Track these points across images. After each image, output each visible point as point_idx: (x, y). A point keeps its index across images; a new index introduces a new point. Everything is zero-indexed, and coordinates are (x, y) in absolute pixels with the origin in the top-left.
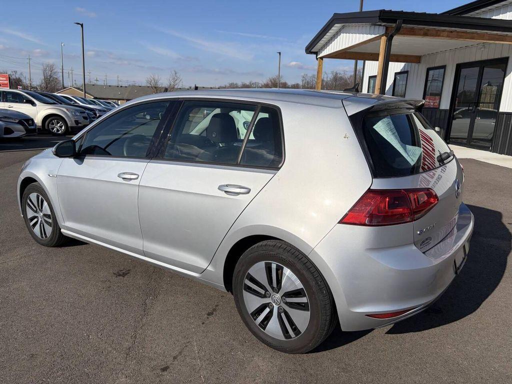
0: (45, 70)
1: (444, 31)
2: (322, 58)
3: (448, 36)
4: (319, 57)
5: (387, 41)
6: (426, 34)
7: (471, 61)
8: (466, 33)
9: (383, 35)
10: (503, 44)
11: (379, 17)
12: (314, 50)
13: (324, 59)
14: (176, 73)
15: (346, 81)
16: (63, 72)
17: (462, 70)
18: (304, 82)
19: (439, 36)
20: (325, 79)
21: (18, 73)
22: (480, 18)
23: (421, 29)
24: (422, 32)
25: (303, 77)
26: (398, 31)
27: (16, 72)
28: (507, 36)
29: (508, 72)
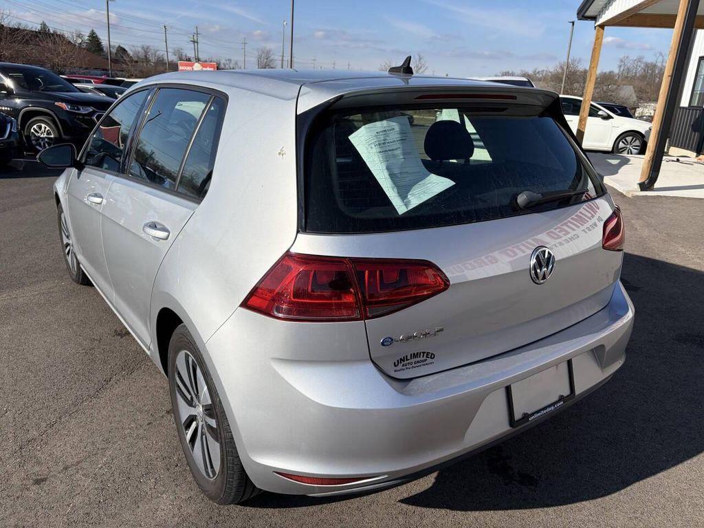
0: (260, 57)
2: (602, 26)
4: (598, 23)
12: (588, 13)
13: (605, 27)
14: (420, 59)
16: (282, 61)
18: (622, 68)
21: (233, 62)
25: (622, 61)
27: (230, 60)
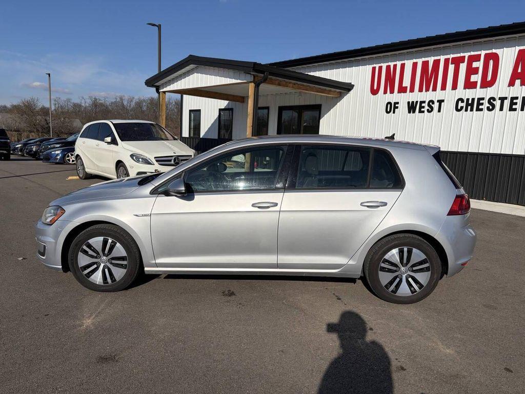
1: (290, 83)
2: (165, 92)
3: (293, 87)
5: (255, 88)
6: (279, 85)
7: (291, 105)
8: (303, 85)
9: (251, 82)
10: (321, 95)
11: (253, 67)
15: (107, 107)
17: (283, 111)
19: (287, 86)
20: (83, 105)
22: (295, 72)
23: (276, 80)
24: (277, 82)
26: (265, 80)
28: (325, 90)
29: (322, 115)
